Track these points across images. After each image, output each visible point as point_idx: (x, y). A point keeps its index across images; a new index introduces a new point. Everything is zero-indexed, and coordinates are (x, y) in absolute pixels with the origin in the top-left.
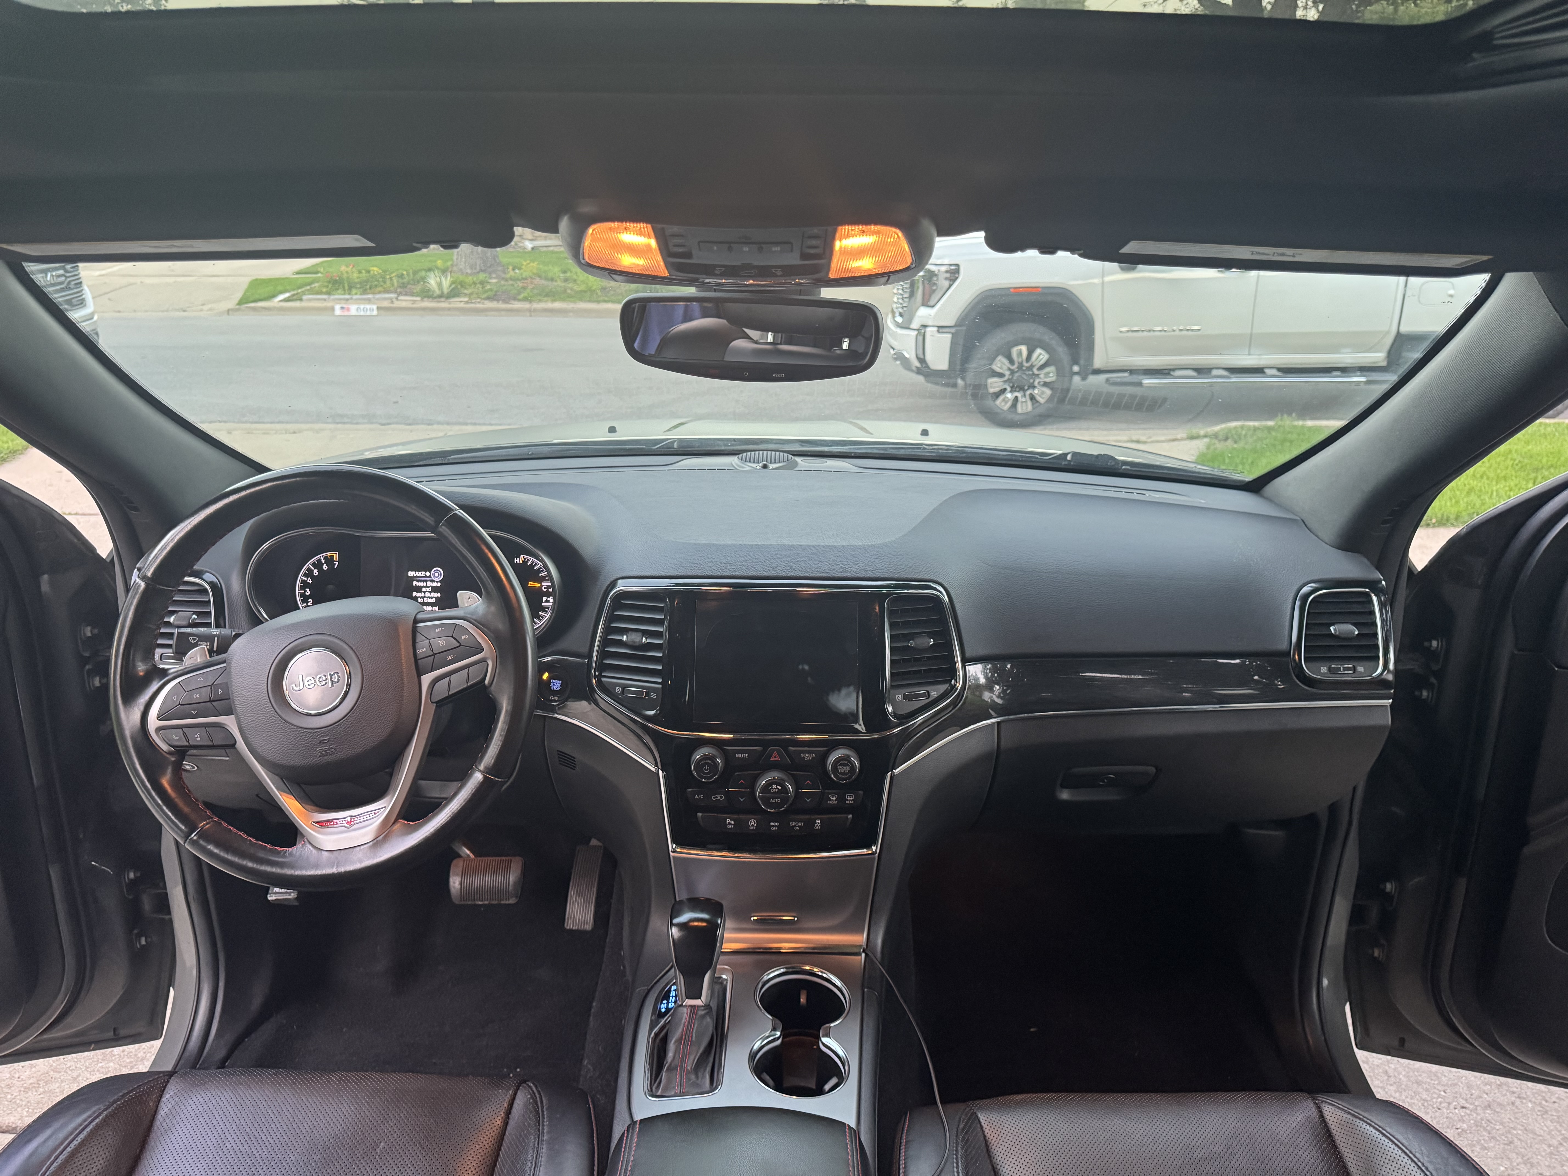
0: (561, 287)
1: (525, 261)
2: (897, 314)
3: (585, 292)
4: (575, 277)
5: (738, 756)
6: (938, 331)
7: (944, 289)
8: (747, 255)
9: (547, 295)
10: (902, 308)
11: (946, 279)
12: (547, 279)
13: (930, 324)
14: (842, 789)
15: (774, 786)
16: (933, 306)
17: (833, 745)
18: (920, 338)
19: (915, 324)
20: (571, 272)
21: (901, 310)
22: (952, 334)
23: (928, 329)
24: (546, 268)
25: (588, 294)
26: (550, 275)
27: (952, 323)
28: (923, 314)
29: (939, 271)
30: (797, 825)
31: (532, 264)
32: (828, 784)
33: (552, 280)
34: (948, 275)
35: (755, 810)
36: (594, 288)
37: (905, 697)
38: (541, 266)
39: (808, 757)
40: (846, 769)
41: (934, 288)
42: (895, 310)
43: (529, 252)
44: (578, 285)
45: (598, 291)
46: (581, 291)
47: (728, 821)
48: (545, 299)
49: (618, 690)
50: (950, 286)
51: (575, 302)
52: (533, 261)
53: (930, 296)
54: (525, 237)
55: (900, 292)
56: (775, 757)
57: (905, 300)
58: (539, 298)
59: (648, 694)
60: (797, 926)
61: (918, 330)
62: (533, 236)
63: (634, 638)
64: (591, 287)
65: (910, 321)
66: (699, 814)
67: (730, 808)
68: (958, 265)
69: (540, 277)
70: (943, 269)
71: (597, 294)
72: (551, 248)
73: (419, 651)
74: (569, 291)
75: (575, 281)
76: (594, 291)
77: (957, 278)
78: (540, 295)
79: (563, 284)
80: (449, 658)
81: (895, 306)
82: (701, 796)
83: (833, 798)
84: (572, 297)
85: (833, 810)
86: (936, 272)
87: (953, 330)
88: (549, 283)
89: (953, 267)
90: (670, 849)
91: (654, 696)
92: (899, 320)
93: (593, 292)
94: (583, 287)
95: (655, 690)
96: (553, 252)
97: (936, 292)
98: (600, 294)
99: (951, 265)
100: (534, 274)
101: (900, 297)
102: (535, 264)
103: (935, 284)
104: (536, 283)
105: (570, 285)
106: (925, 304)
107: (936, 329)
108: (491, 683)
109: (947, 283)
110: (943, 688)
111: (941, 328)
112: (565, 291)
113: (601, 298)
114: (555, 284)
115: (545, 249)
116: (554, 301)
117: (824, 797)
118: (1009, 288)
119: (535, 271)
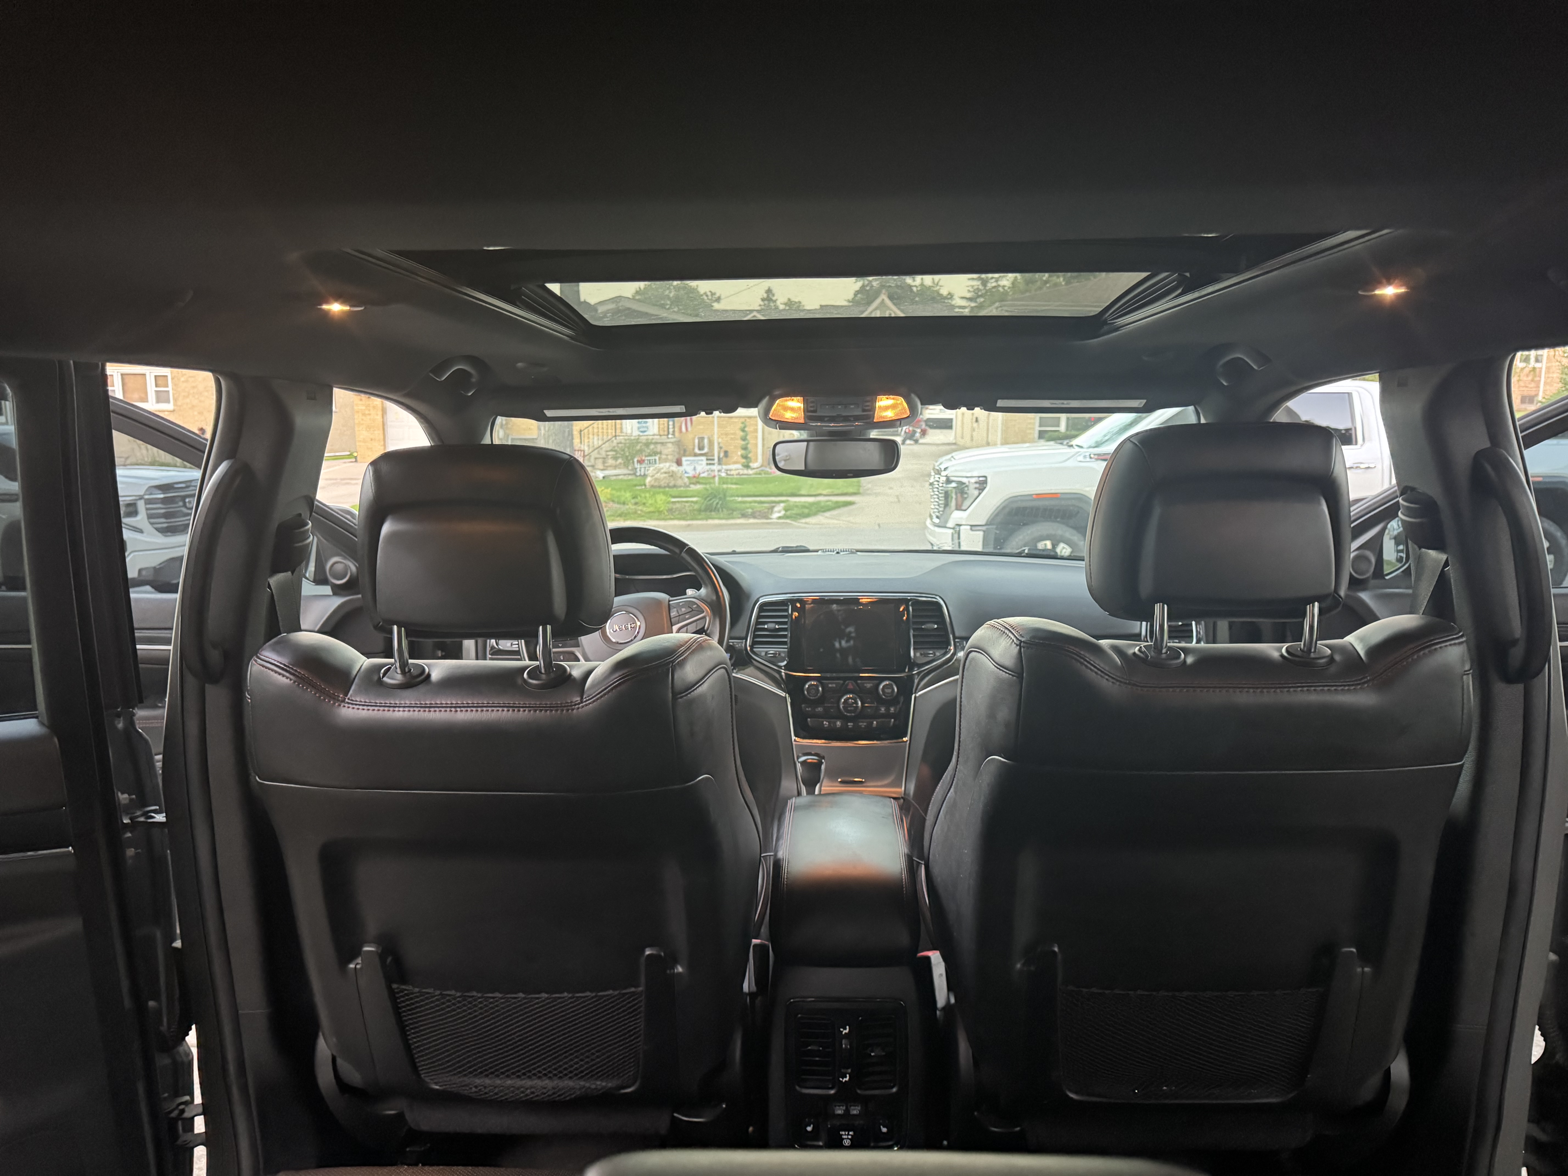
0: (632, 509)
1: (601, 488)
2: (934, 517)
3: (653, 512)
4: (644, 501)
5: (830, 685)
6: (971, 529)
7: (975, 497)
8: (841, 411)
9: (620, 515)
10: (939, 512)
11: (976, 488)
12: (619, 503)
13: (964, 523)
14: (888, 703)
15: (850, 700)
16: (965, 510)
17: (883, 679)
18: (956, 536)
19: (951, 524)
20: (641, 497)
21: (937, 514)
22: (984, 531)
23: (962, 527)
24: (619, 494)
25: (657, 514)
26: (623, 499)
27: (984, 523)
28: (957, 516)
29: (969, 482)
30: (863, 724)
31: (606, 490)
32: (881, 701)
33: (624, 503)
34: (977, 485)
35: (840, 716)
36: (661, 509)
37: (921, 654)
38: (614, 492)
39: (869, 685)
40: (889, 691)
41: (966, 496)
42: (933, 514)
43: (601, 481)
44: (647, 507)
45: (666, 512)
46: (650, 512)
47: (825, 723)
48: (618, 518)
49: (763, 654)
50: (980, 494)
51: (644, 521)
52: (607, 488)
53: (962, 503)
54: (596, 467)
55: (937, 500)
56: (850, 687)
57: (941, 506)
58: (613, 518)
59: (779, 654)
60: (865, 784)
61: (953, 528)
62: (604, 466)
63: (771, 626)
64: (660, 508)
65: (946, 522)
66: (809, 719)
67: (826, 715)
68: (985, 477)
69: (613, 501)
70: (973, 480)
71: (664, 513)
72: (621, 477)
73: (672, 614)
74: (639, 512)
75: (644, 504)
76: (662, 511)
77: (985, 488)
78: (613, 516)
79: (634, 507)
80: (687, 617)
81: (932, 511)
82: (810, 709)
83: (883, 709)
84: (643, 516)
85: (883, 716)
86: (967, 484)
87: (984, 528)
88: (622, 506)
89: (981, 479)
90: (793, 740)
91: (783, 655)
92: (937, 521)
93: (660, 512)
94: (652, 509)
95: (784, 652)
96: (622, 480)
97: (968, 499)
98: (666, 513)
99: (979, 477)
100: (608, 499)
101: (936, 504)
102: (609, 490)
103: (966, 493)
104: (610, 506)
105: (640, 508)
106: (959, 508)
107: (969, 527)
108: (708, 629)
109: (976, 492)
110: (943, 651)
111: (973, 527)
112: (635, 513)
113: (668, 517)
114: (627, 507)
115: (614, 478)
116: (625, 520)
117: (878, 709)
118: (1031, 495)
119: (609, 496)
